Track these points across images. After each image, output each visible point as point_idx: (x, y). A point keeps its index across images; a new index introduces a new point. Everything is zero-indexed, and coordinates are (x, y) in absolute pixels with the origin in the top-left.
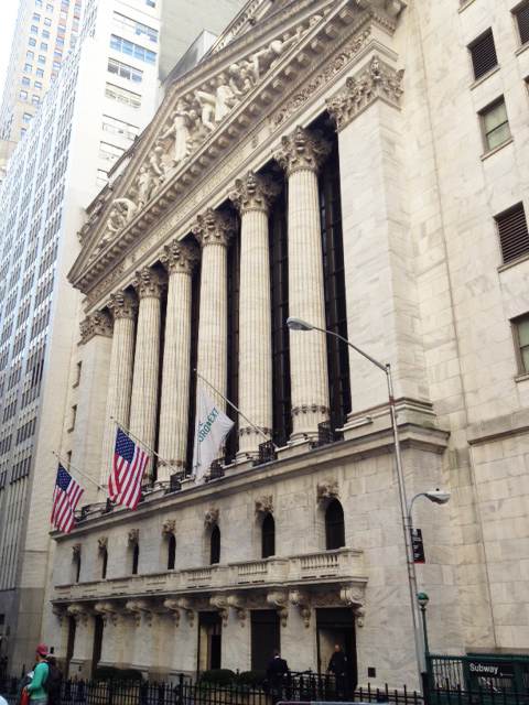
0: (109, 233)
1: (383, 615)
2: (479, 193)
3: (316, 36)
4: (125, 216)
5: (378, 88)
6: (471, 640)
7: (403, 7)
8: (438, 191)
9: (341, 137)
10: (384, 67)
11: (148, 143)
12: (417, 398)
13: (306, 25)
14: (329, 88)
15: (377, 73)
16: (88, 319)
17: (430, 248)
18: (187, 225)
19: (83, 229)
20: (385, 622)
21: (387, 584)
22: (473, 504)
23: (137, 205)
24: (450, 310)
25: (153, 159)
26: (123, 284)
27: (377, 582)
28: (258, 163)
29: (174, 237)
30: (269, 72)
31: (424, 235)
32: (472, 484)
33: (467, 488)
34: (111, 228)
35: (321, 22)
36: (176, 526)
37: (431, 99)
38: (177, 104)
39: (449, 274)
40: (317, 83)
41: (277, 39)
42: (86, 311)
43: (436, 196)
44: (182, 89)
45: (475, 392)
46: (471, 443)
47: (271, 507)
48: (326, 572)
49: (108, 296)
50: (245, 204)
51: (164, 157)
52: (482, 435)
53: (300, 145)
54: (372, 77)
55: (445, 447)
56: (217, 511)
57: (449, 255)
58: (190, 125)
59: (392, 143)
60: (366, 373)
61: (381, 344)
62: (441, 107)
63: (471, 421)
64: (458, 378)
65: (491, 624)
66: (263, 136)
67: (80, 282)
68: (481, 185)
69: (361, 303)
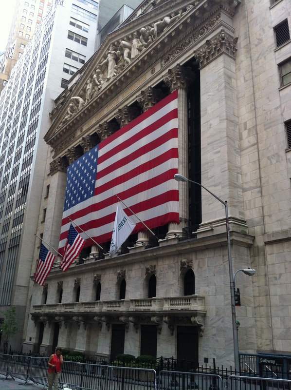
0: (68, 116)
1: (214, 331)
2: (277, 108)
3: (190, 16)
4: (78, 106)
5: (223, 47)
6: (260, 346)
7: (239, 3)
8: (255, 105)
9: (201, 71)
10: (227, 36)
11: (93, 67)
12: (238, 218)
13: (184, 10)
14: (196, 45)
15: (223, 39)
16: (54, 161)
17: (249, 136)
18: (113, 113)
19: (53, 112)
20: (215, 335)
21: (216, 315)
22: (265, 275)
23: (85, 100)
24: (258, 171)
25: (95, 76)
26: (75, 144)
27: (211, 314)
28: (154, 83)
29: (105, 120)
30: (163, 34)
31: (245, 129)
32: (265, 265)
33: (263, 267)
34: (69, 112)
35: (193, 9)
36: (102, 278)
37: (252, 55)
38: (110, 46)
39: (258, 151)
40: (189, 41)
41: (168, 16)
42: (53, 157)
43: (253, 108)
44: (113, 38)
45: (270, 216)
46: (266, 243)
47: (155, 271)
48: (184, 307)
49: (66, 150)
50: (146, 105)
51: (101, 76)
52: (272, 239)
53: (179, 75)
54: (220, 41)
55: (252, 245)
56: (125, 271)
57: (259, 141)
58: (117, 59)
59: (230, 78)
60: (211, 202)
61: (219, 187)
62: (258, 60)
63: (267, 231)
64: (261, 208)
65: (271, 338)
66: (158, 68)
67: (50, 142)
68: (278, 104)
69: (210, 164)
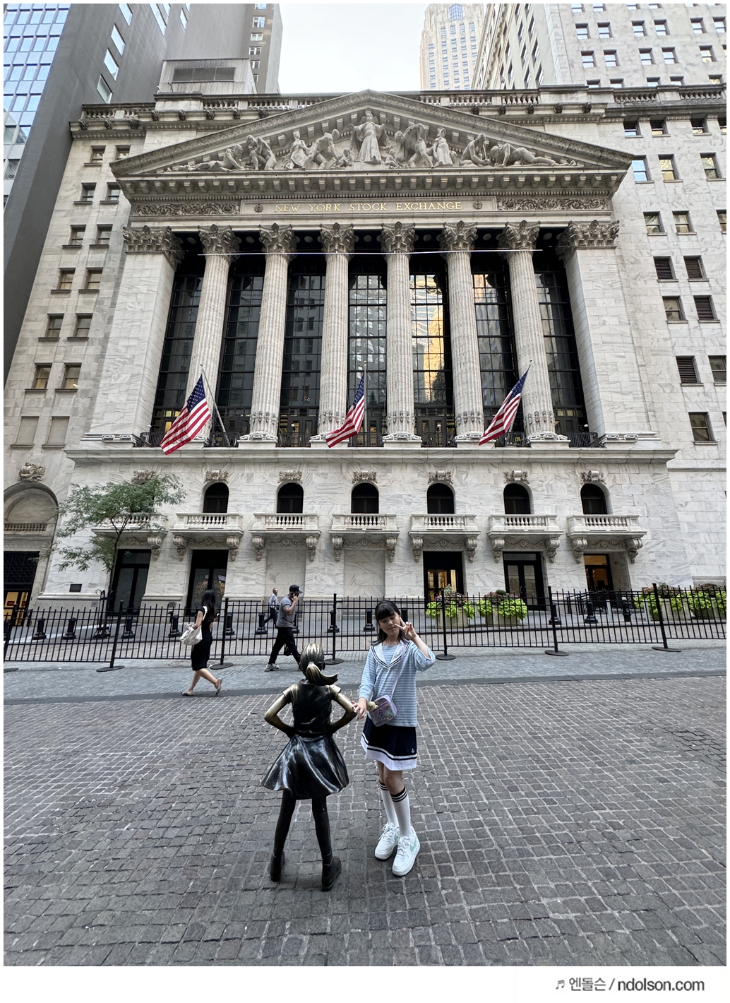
2: (666, 339)
3: (571, 174)
9: (579, 253)
14: (567, 215)
18: (369, 222)
25: (330, 136)
26: (236, 225)
28: (479, 222)
36: (377, 478)
40: (553, 205)
47: (525, 479)
48: (614, 527)
52: (677, 467)
60: (616, 411)
61: (630, 397)
62: (636, 279)
66: (489, 206)
68: (667, 336)
69: (608, 366)
